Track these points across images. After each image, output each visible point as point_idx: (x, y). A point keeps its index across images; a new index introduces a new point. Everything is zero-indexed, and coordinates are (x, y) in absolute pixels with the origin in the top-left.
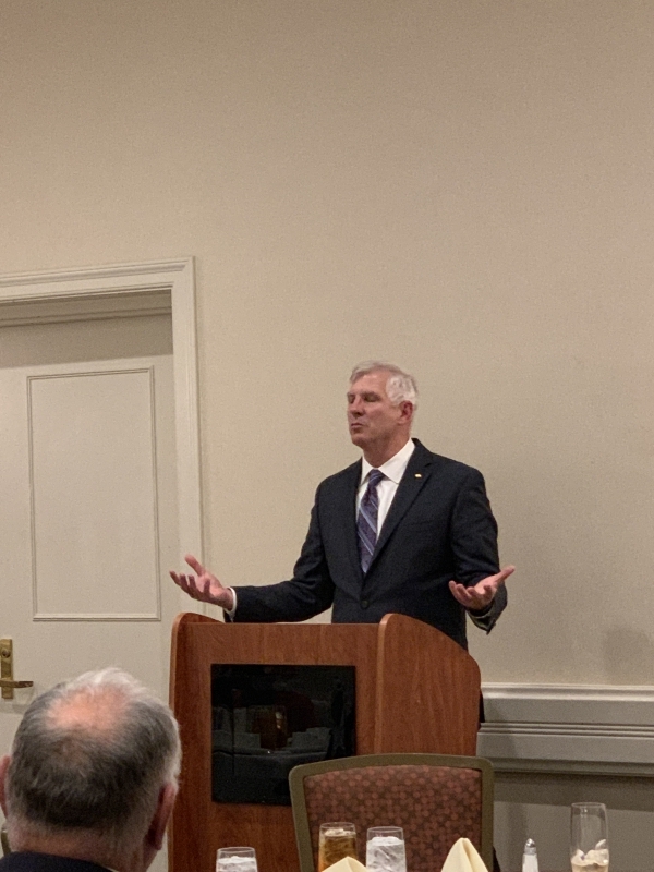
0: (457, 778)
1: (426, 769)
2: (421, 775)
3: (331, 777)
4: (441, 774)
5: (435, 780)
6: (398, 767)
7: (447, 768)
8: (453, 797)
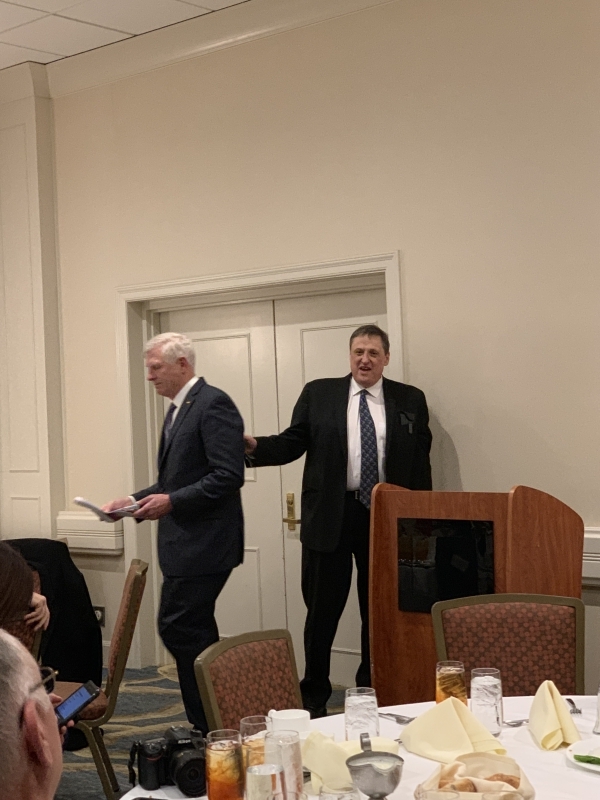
0: (556, 613)
1: (533, 605)
2: (530, 610)
3: (462, 611)
4: (545, 609)
5: (540, 614)
6: (512, 604)
7: (549, 605)
8: (553, 627)
